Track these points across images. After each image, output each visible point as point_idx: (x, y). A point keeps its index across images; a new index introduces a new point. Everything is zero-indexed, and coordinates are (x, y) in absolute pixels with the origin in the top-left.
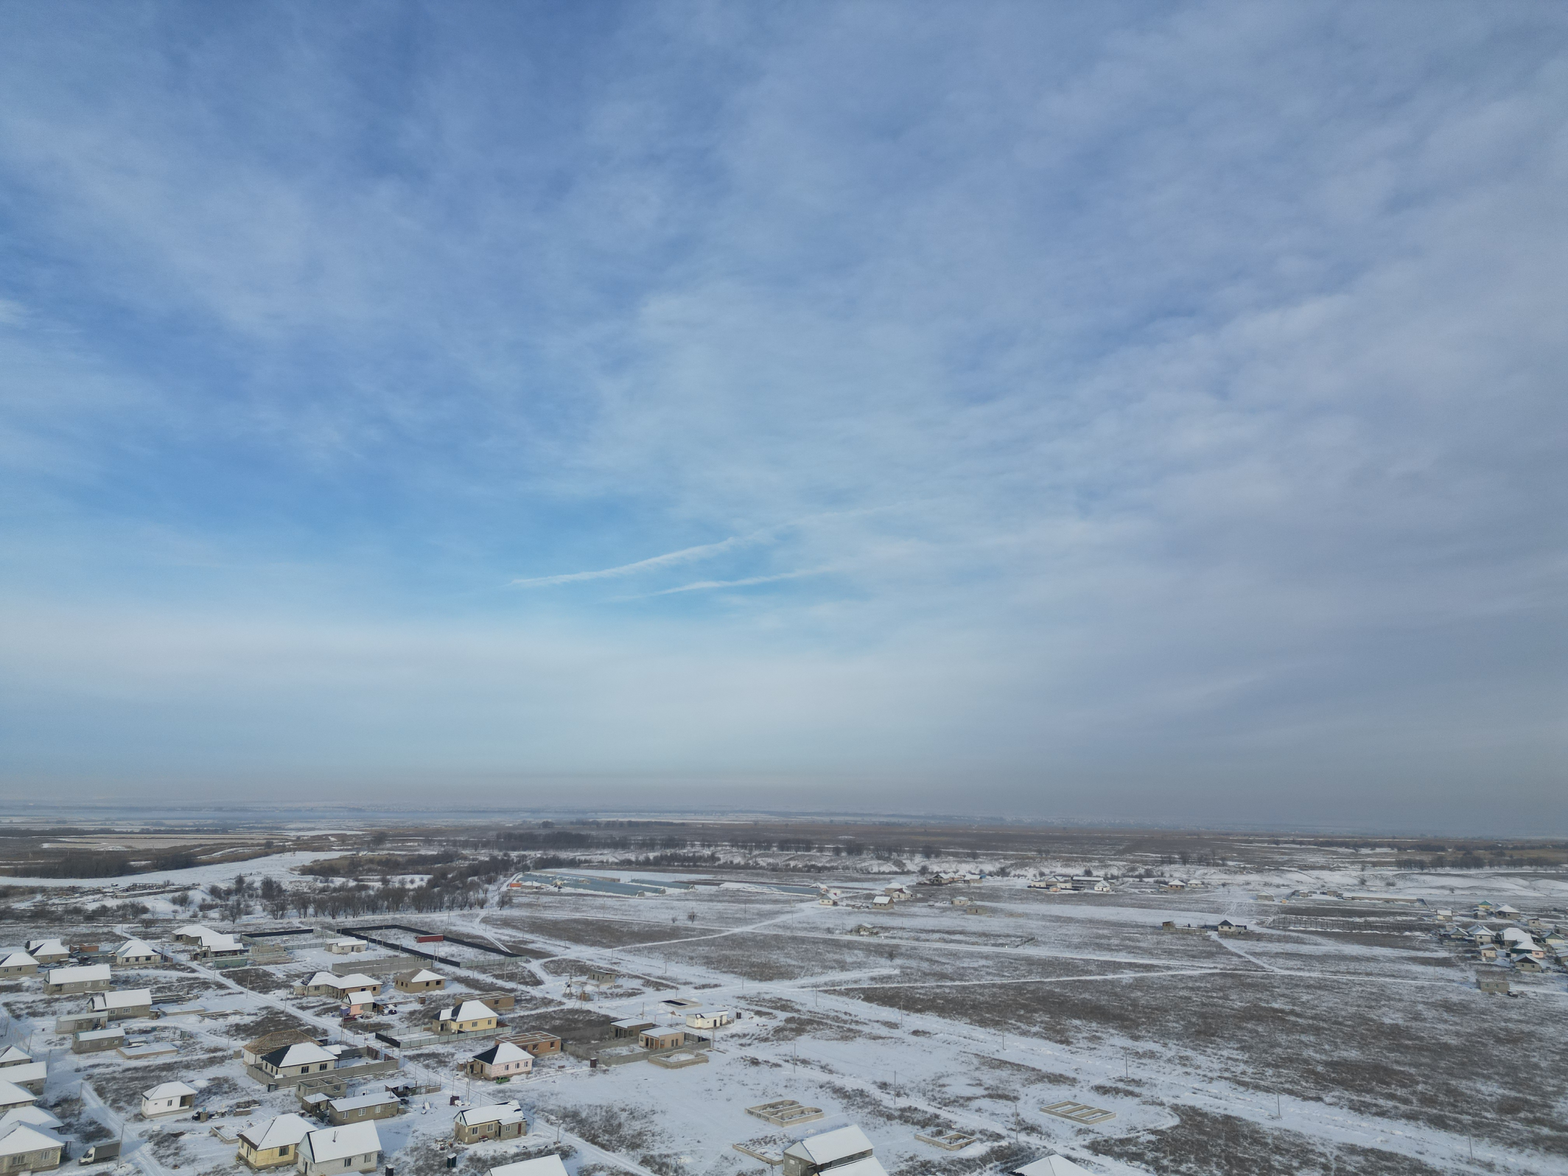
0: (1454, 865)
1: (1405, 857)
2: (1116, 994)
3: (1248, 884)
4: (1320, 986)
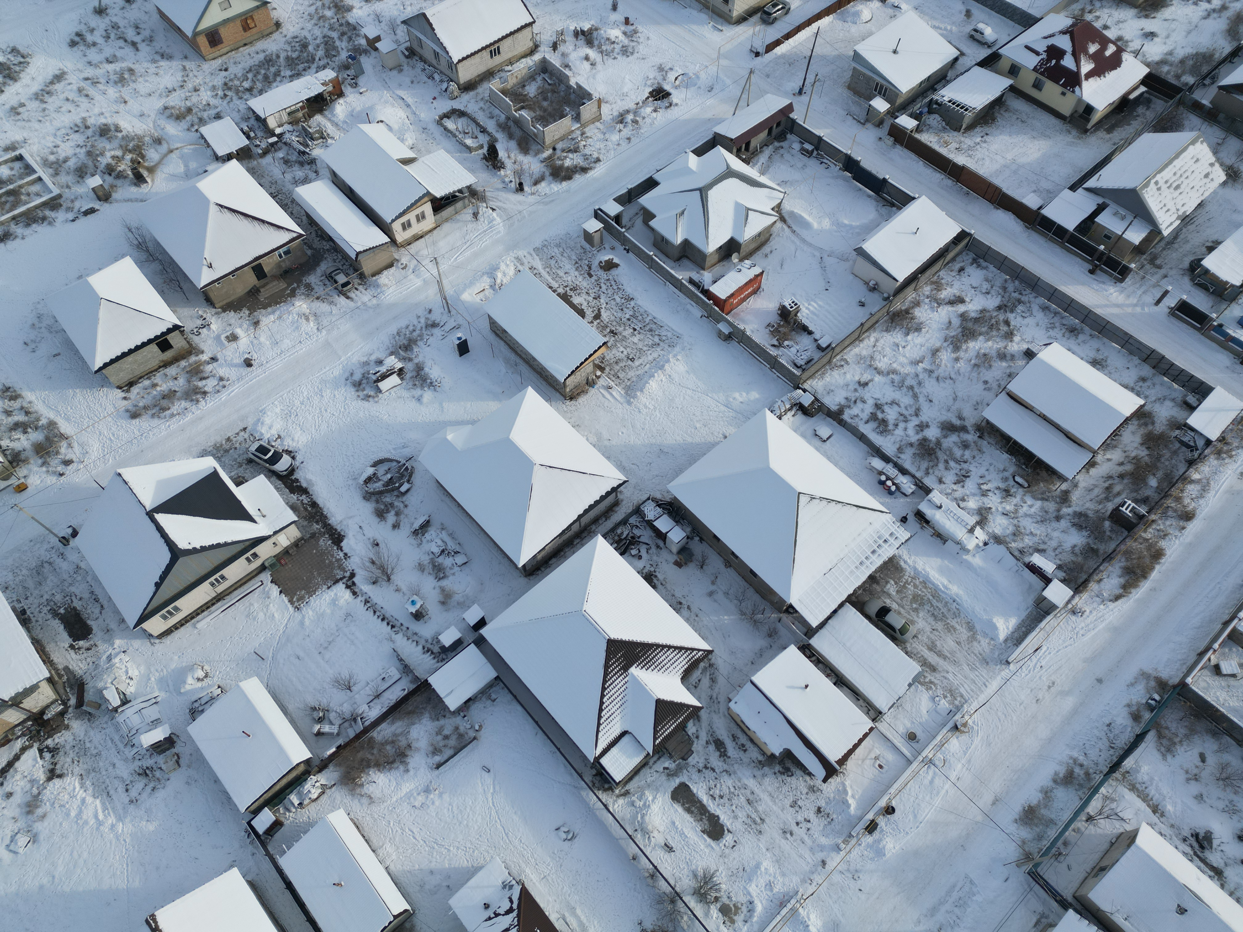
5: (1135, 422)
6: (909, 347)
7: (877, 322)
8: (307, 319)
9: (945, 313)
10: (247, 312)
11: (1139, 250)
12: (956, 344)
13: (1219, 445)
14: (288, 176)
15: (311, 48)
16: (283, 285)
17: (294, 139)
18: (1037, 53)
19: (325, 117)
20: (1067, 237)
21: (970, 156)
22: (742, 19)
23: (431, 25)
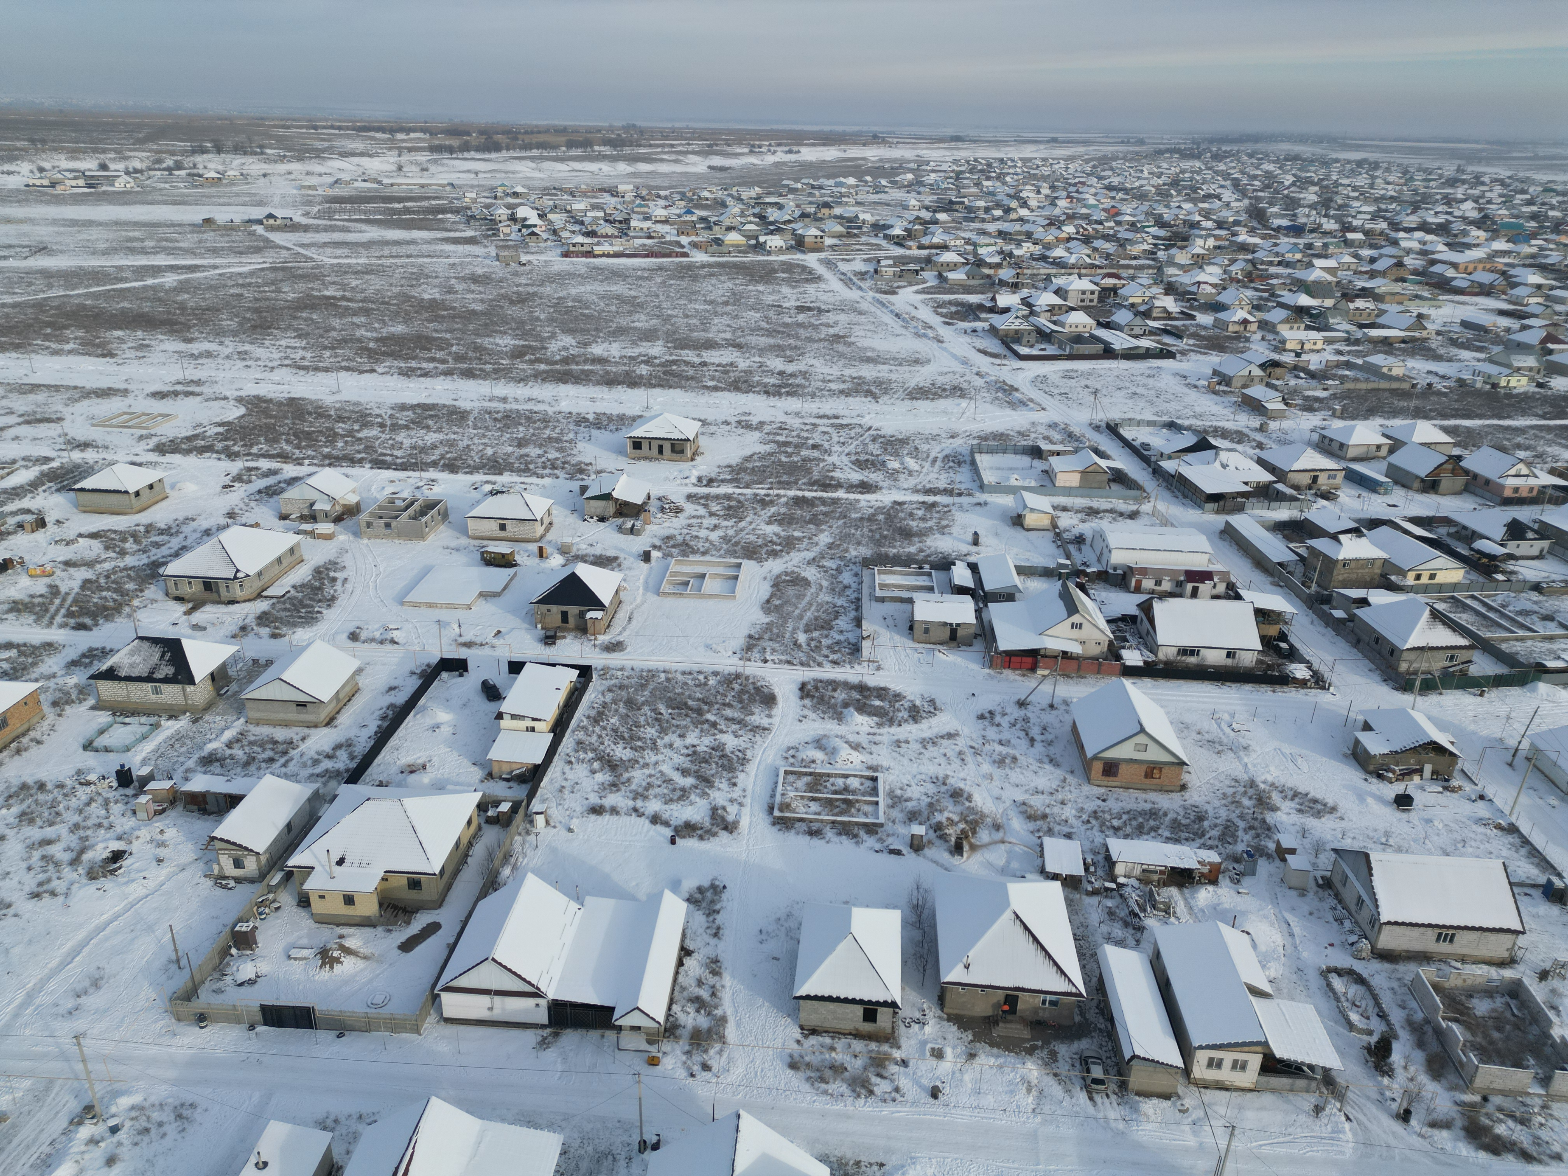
0: (478, 149)
1: (437, 142)
2: (159, 300)
3: (290, 173)
4: (368, 271)
8: (1029, 1090)
10: (970, 1037)
14: (1104, 928)
15: (1206, 824)
16: (1026, 1034)
17: (1134, 897)
19: (1182, 894)
23: (1370, 869)
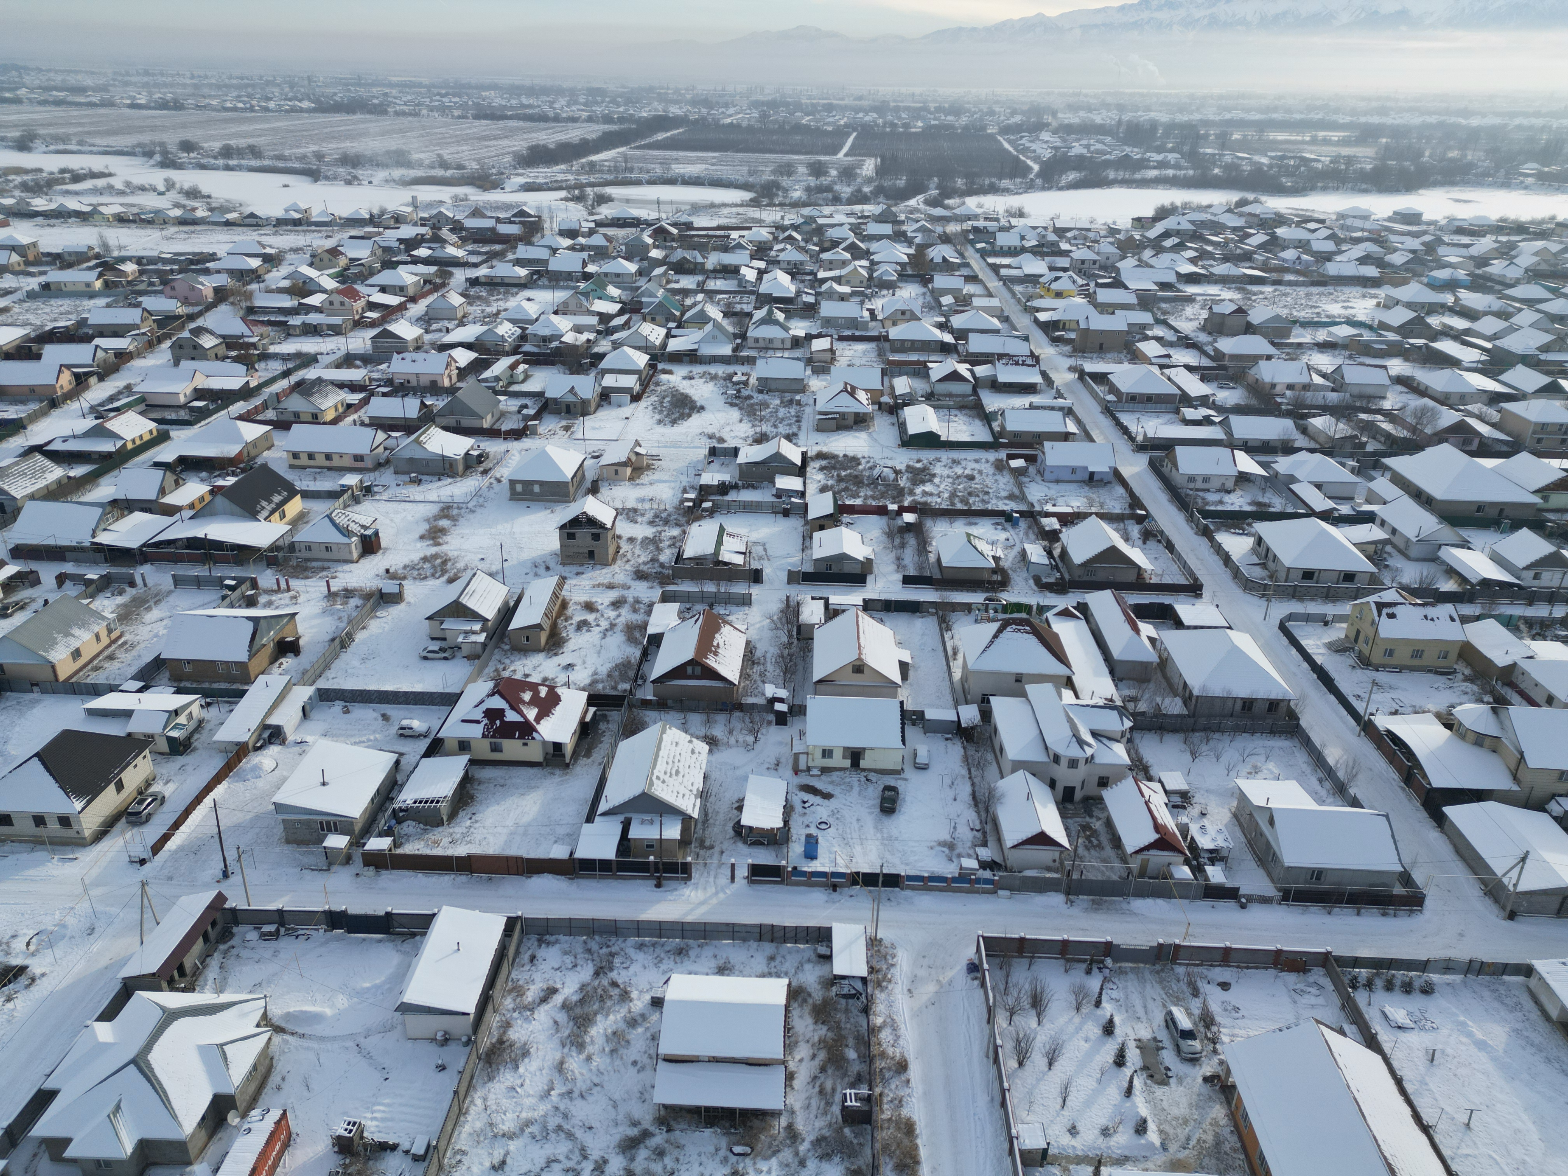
5: (795, 1005)
6: (527, 1082)
7: (472, 1077)
9: (544, 1015)
11: (685, 842)
12: (576, 1042)
13: (873, 977)
18: (478, 722)
20: (614, 866)
21: (470, 842)
22: (101, 834)
